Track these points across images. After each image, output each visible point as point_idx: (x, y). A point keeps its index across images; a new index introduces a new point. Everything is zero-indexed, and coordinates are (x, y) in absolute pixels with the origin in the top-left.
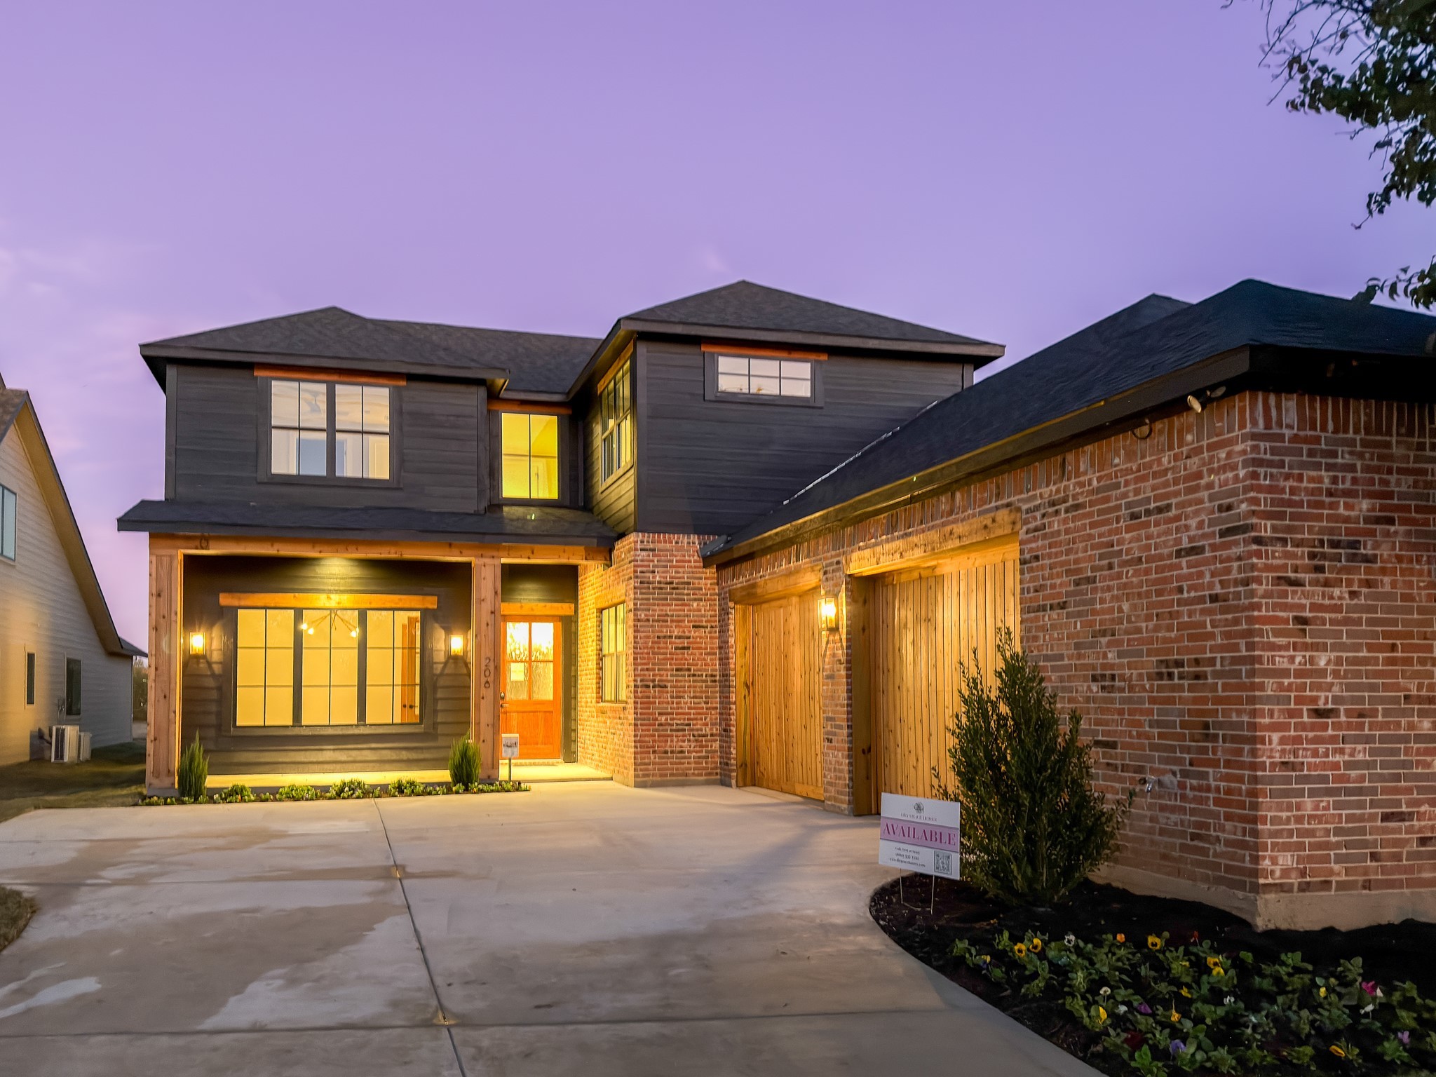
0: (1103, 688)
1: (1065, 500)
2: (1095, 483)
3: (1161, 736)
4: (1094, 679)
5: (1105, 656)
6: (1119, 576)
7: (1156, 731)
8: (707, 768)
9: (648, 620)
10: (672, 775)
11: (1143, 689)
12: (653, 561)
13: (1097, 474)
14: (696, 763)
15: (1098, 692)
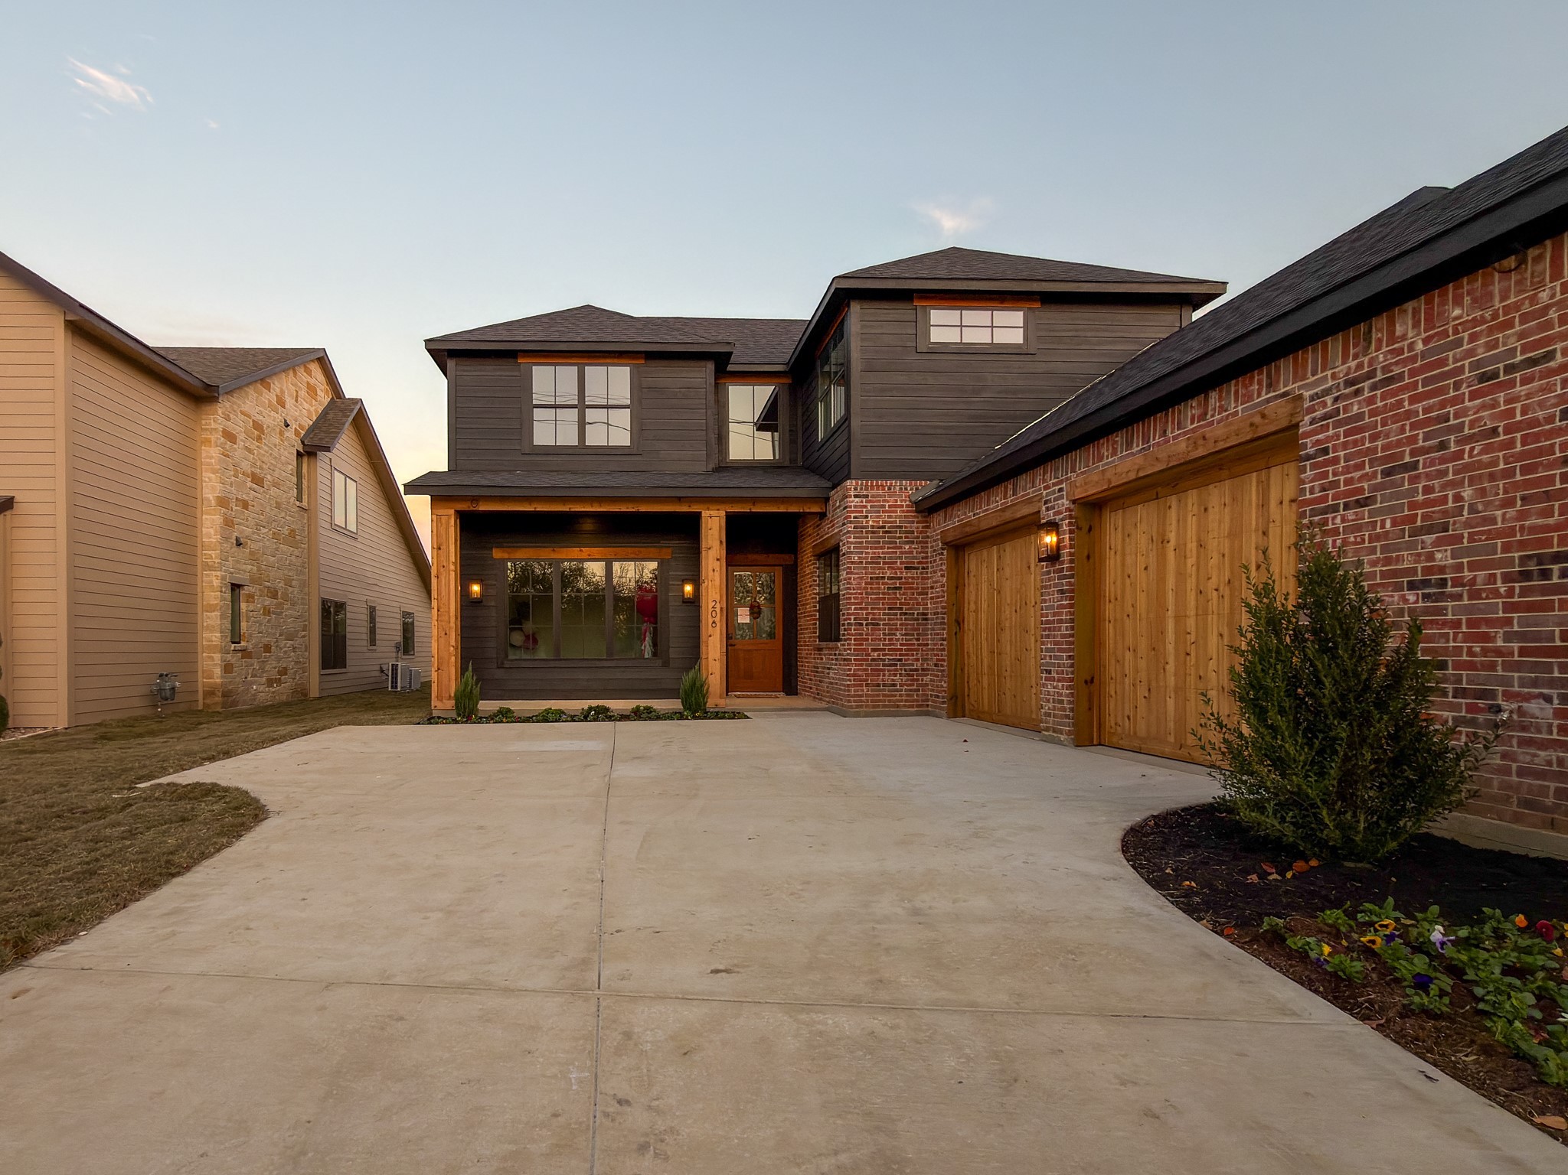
0: (1426, 597)
1: (1371, 375)
2: (1420, 346)
3: (1523, 652)
4: (1412, 586)
5: (1430, 557)
6: (1459, 455)
7: (1516, 646)
8: (917, 701)
9: (862, 562)
10: (885, 706)
11: (1496, 593)
12: (866, 507)
13: (1424, 335)
14: (907, 695)
15: (1417, 602)
